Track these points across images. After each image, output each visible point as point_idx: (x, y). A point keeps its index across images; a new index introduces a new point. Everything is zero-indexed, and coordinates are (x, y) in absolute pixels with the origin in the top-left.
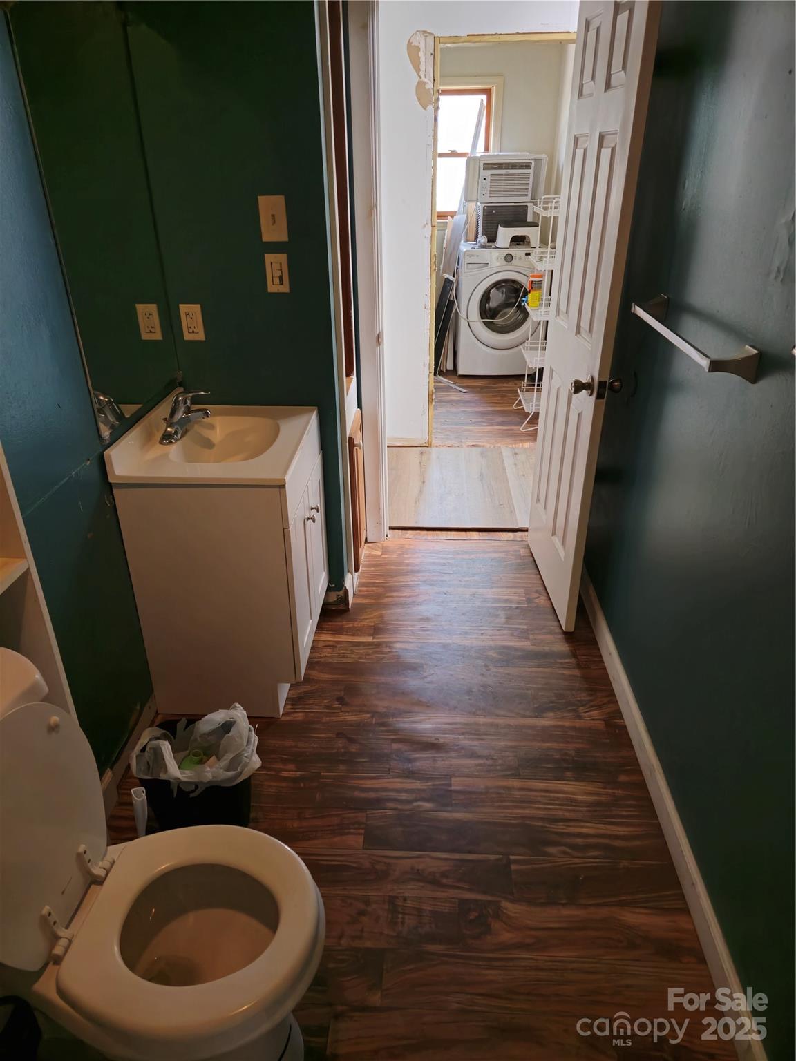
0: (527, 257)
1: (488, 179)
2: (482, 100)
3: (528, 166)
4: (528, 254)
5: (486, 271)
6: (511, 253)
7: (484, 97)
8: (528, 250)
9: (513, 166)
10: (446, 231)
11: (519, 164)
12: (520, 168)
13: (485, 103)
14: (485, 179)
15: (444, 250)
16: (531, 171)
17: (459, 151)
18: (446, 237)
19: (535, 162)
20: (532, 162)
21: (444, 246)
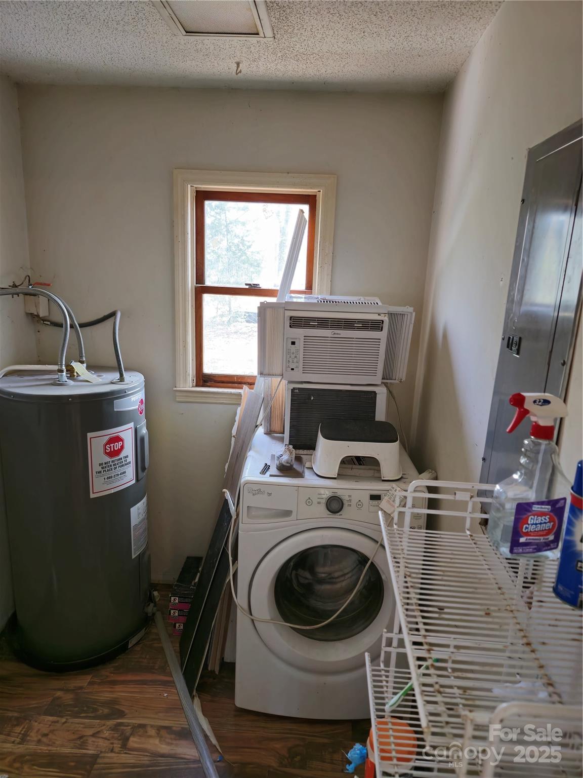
0: (375, 502)
1: (300, 344)
2: (302, 211)
3: (376, 326)
4: (376, 498)
5: (287, 526)
6: (340, 493)
7: (306, 208)
8: (376, 487)
9: (349, 324)
10: (239, 409)
11: (360, 321)
12: (359, 329)
13: (307, 215)
14: (293, 343)
15: (233, 439)
16: (383, 335)
17: (264, 286)
18: (237, 418)
19: (390, 319)
20: (386, 319)
21: (234, 432)
